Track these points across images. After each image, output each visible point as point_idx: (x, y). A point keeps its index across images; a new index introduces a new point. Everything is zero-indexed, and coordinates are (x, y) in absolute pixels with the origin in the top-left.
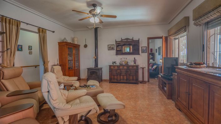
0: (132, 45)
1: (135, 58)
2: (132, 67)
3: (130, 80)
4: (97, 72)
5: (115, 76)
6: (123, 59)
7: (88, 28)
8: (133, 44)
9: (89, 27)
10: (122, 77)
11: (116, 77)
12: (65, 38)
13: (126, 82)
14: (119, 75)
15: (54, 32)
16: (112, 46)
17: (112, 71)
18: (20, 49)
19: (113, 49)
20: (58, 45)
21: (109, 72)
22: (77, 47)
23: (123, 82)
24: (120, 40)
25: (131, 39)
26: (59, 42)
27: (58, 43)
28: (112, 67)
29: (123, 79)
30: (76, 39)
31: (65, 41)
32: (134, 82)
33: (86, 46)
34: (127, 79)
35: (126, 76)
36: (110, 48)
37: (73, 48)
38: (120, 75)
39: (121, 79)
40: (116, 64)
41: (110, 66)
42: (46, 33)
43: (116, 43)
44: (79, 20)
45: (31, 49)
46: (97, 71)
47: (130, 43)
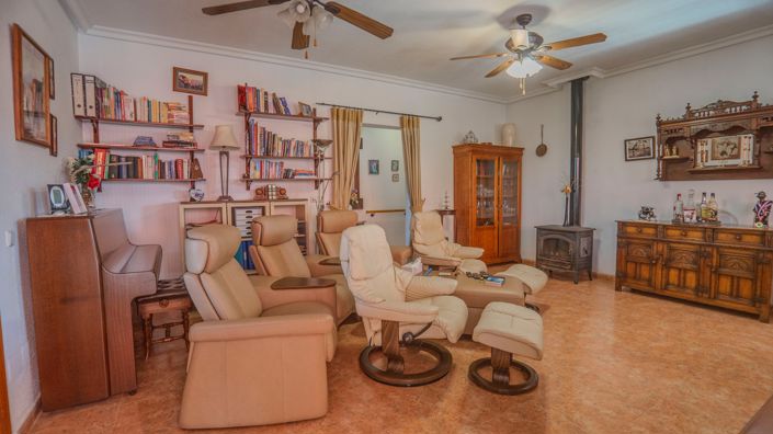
0: (751, 131)
1: (761, 196)
2: (731, 236)
3: (718, 293)
4: (567, 244)
5: (643, 267)
6: (691, 196)
7: (546, 85)
8: (754, 126)
9: (550, 84)
10: (673, 274)
11: (645, 271)
12: (471, 132)
13: (692, 297)
14: (659, 266)
15: (440, 119)
16: (641, 145)
17: (629, 244)
18: (374, 170)
19: (646, 154)
20: (452, 156)
21: (619, 246)
22: (513, 156)
23: (679, 295)
24: (681, 114)
25: (743, 104)
26: (458, 144)
27: (454, 147)
28: (631, 230)
29: (679, 286)
30: (509, 130)
31: (469, 141)
32: (740, 307)
33: (542, 151)
34: (699, 289)
35: (698, 271)
36: (634, 152)
37: (496, 162)
38: (667, 266)
39: (668, 283)
40: (652, 216)
41: (622, 225)
42: (418, 127)
43: (659, 131)
44: (488, 76)
45: (397, 169)
46: (569, 241)
47: (738, 123)
